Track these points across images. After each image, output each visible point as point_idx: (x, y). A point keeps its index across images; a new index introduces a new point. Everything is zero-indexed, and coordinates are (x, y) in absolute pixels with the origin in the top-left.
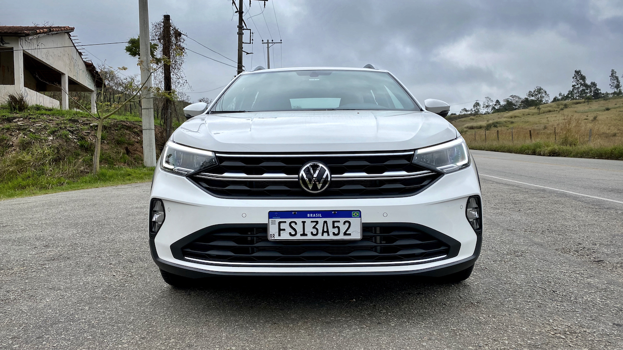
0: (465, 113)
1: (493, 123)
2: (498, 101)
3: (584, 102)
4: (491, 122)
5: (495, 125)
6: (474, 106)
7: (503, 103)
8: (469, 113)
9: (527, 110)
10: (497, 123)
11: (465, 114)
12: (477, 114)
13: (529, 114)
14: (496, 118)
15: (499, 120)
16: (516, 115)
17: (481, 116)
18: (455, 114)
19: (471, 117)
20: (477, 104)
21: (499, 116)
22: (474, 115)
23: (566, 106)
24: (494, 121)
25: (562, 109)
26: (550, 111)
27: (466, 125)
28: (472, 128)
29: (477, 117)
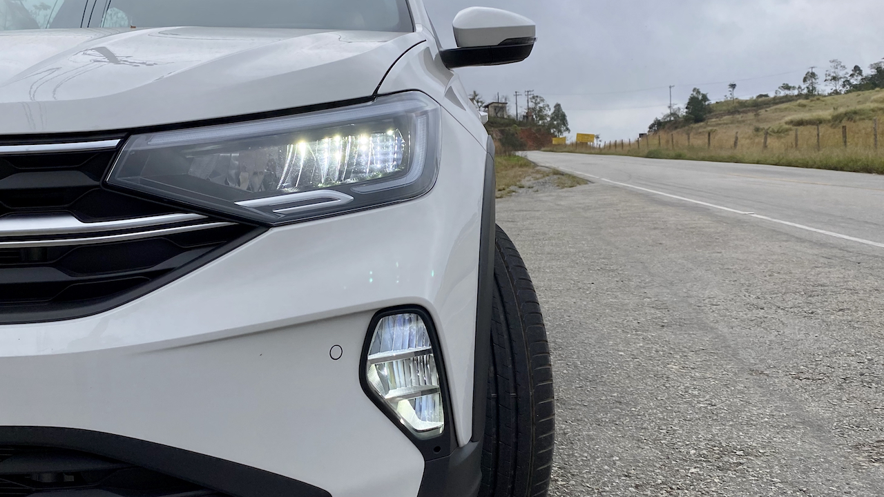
0: (787, 92)
1: (846, 114)
2: (857, 69)
4: (842, 110)
5: (851, 116)
6: (805, 80)
7: (868, 72)
8: (796, 92)
10: (855, 113)
11: (786, 96)
12: (811, 94)
14: (853, 102)
15: (859, 107)
17: (821, 98)
18: (766, 96)
19: (799, 101)
20: (811, 75)
21: (860, 98)
22: (807, 97)
24: (849, 109)
27: (788, 118)
28: (800, 123)
29: (812, 101)
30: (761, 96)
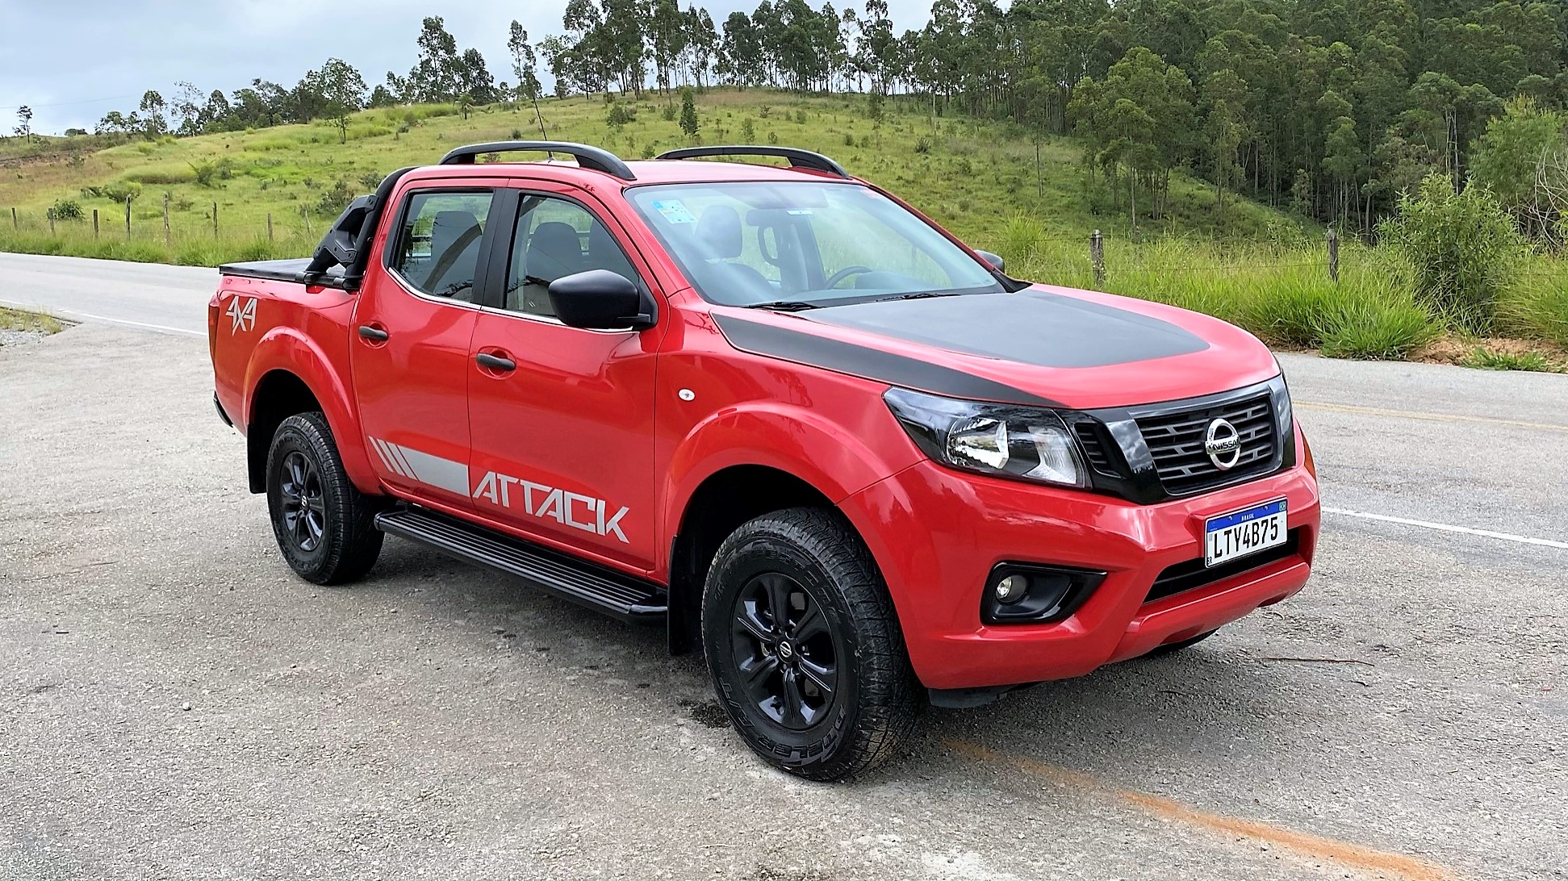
0: (116, 127)
2: (217, 96)
3: (456, 113)
6: (144, 106)
7: (233, 101)
8: (130, 128)
9: (308, 129)
11: (113, 133)
12: (153, 131)
13: (315, 141)
16: (280, 142)
18: (82, 132)
19: (138, 143)
20: (153, 99)
21: (230, 143)
23: (411, 121)
25: (404, 130)
26: (372, 134)
27: (128, 172)
29: (159, 145)
30: (72, 132)
